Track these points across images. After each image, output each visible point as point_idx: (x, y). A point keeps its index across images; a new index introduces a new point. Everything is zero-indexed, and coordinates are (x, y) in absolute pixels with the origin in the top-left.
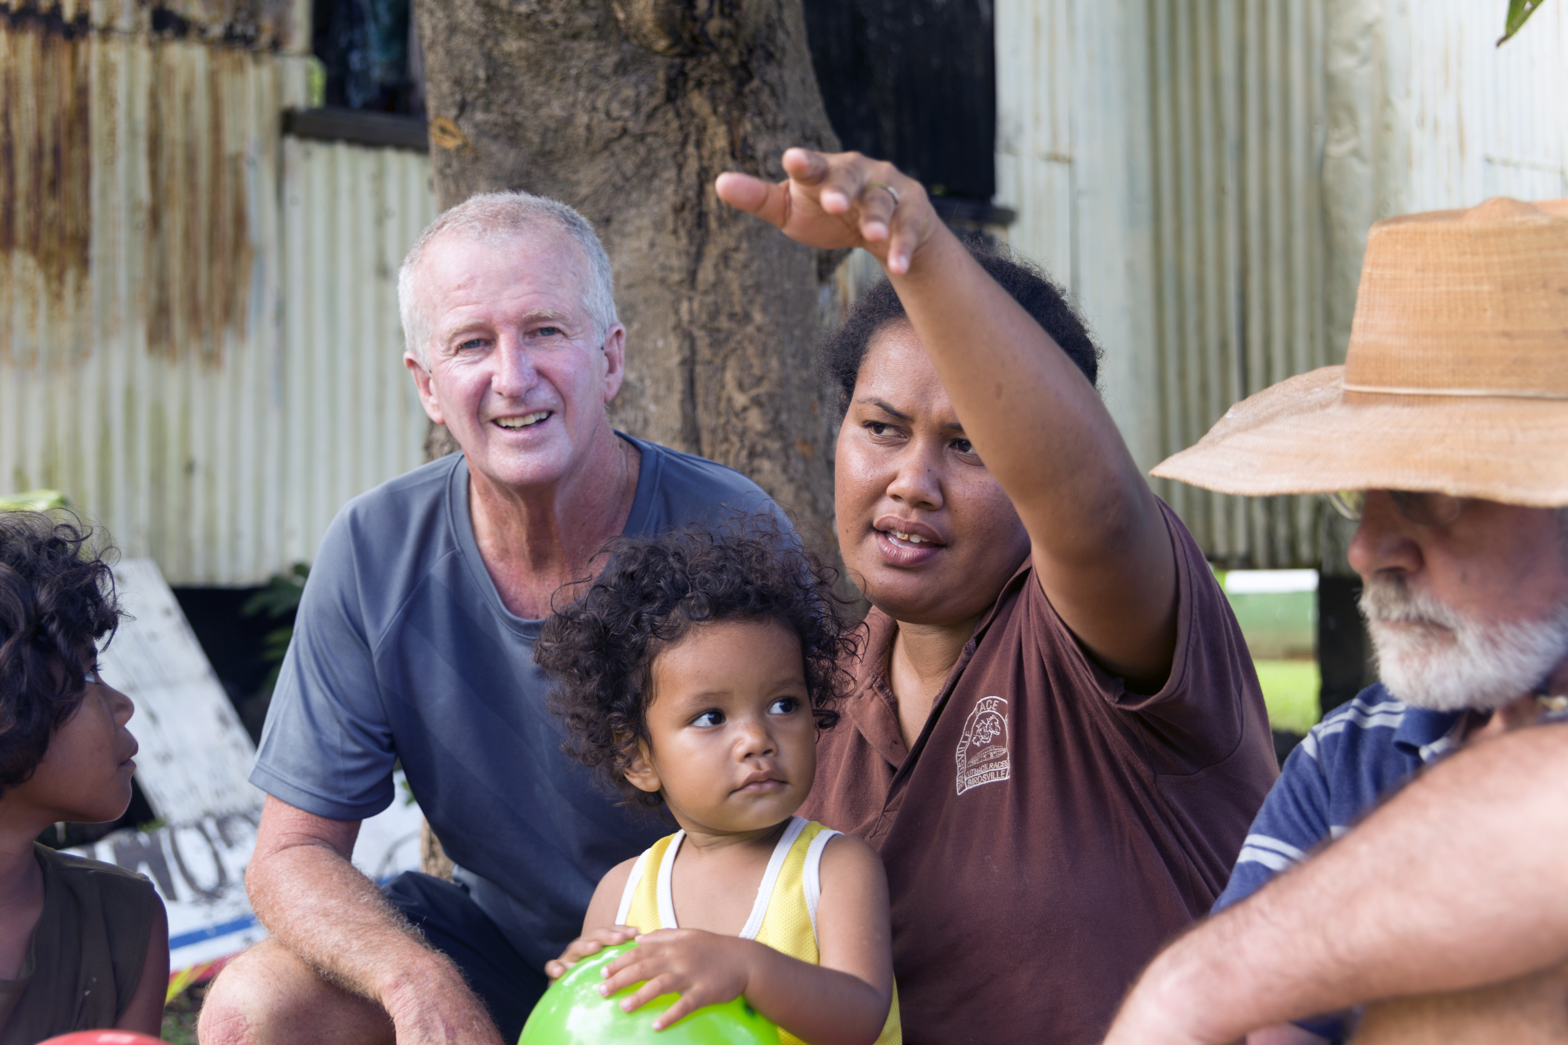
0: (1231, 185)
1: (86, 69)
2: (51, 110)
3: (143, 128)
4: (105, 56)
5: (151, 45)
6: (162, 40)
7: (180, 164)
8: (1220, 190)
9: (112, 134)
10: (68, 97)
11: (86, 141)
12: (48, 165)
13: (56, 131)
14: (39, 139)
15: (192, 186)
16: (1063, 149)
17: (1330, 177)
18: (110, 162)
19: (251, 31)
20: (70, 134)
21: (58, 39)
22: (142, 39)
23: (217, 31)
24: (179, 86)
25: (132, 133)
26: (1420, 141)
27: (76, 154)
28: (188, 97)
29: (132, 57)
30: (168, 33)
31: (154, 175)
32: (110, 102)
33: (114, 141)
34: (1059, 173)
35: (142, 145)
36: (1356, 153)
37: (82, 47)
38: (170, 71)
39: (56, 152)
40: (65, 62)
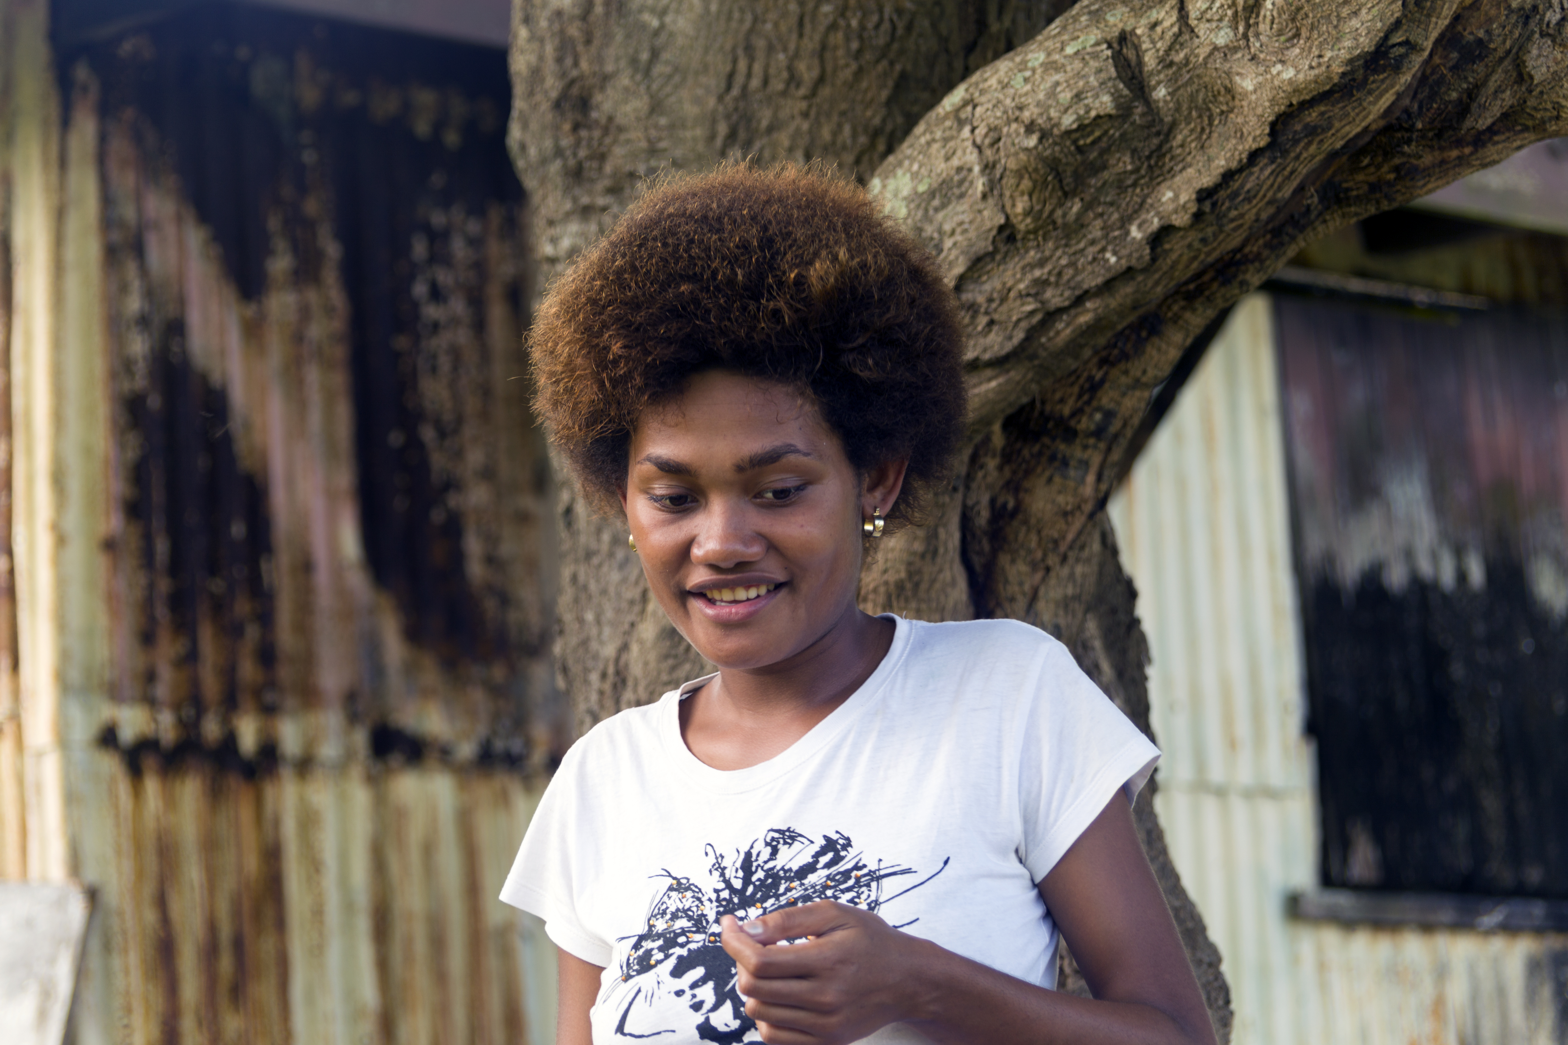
1: (277, 823)
2: (228, 885)
3: (362, 897)
4: (302, 800)
5: (373, 780)
6: (389, 772)
7: (421, 947)
9: (318, 913)
10: (252, 863)
11: (281, 924)
12: (226, 964)
13: (237, 913)
14: (212, 927)
15: (441, 977)
18: (318, 951)
19: (516, 745)
20: (257, 916)
21: (234, 782)
22: (356, 772)
23: (466, 750)
24: (415, 833)
25: (348, 907)
27: (267, 946)
28: (429, 849)
29: (343, 799)
30: (396, 759)
31: (383, 965)
32: (314, 865)
33: (321, 922)
35: (363, 925)
37: (269, 791)
38: (401, 814)
39: (238, 944)
40: (246, 813)
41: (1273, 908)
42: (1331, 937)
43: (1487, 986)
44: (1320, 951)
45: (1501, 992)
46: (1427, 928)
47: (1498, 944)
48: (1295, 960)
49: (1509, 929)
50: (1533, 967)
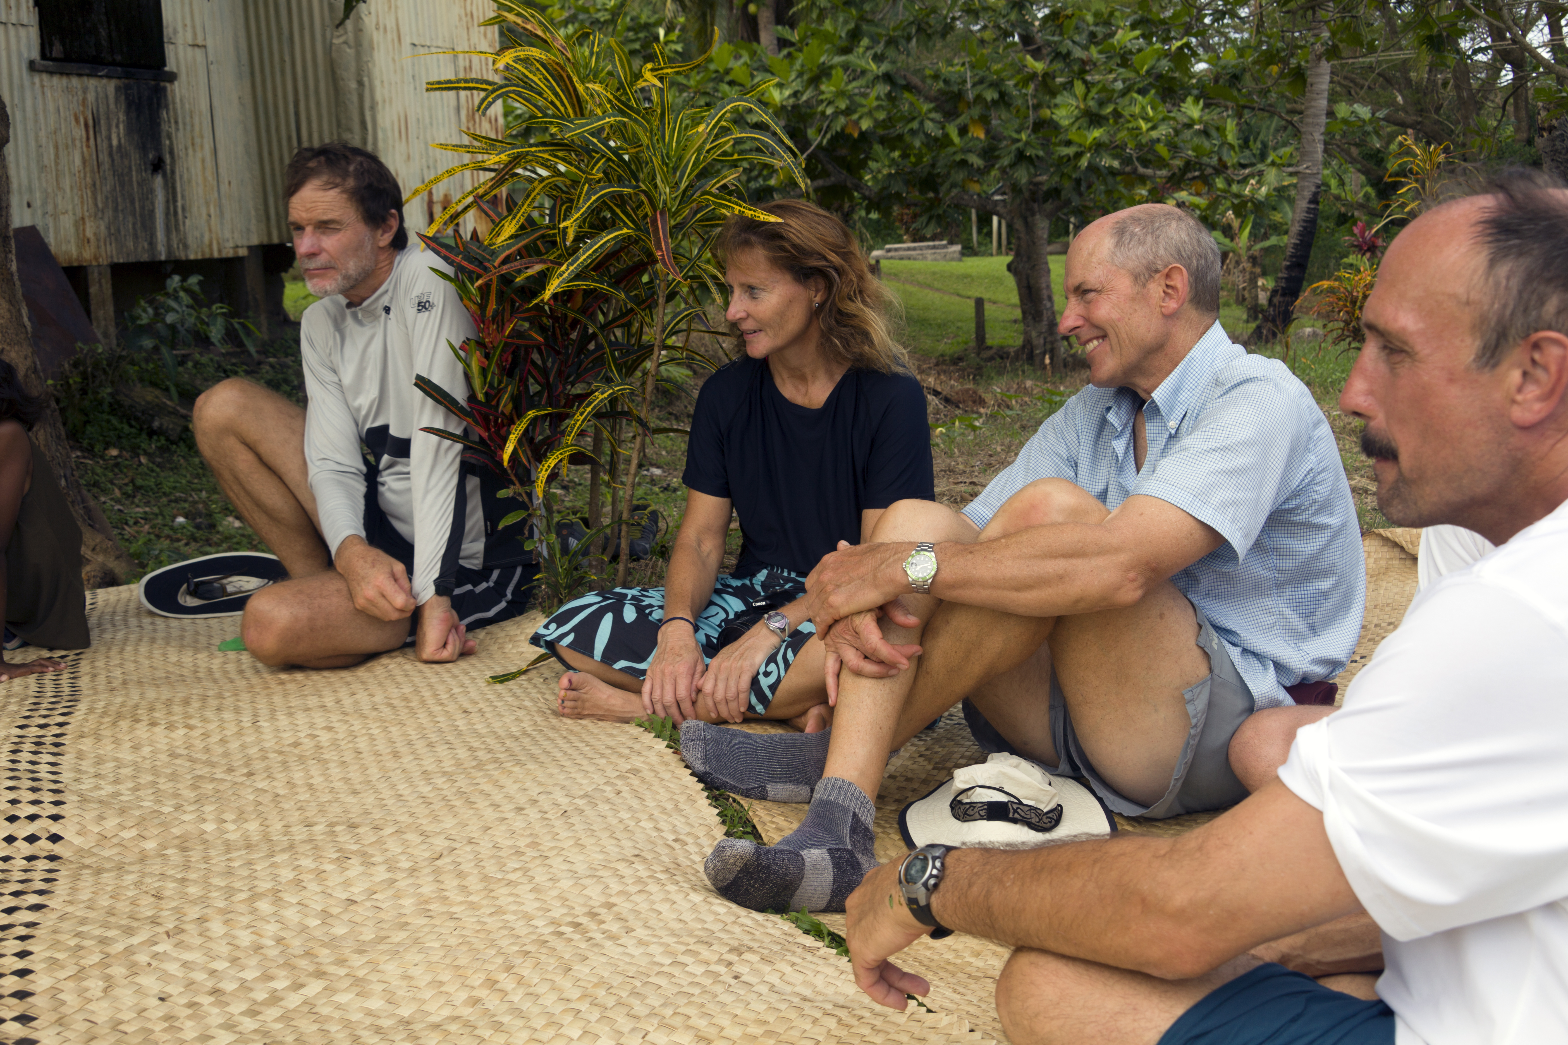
0: (287, 58)
8: (282, 60)
16: (200, 41)
17: (334, 55)
26: (377, 37)
34: (199, 53)
36: (345, 43)
41: (24, 66)
42: (45, 77)
43: (101, 95)
44: (41, 80)
45: (107, 97)
46: (80, 75)
47: (105, 81)
48: (33, 84)
49: (109, 77)
50: (118, 89)
